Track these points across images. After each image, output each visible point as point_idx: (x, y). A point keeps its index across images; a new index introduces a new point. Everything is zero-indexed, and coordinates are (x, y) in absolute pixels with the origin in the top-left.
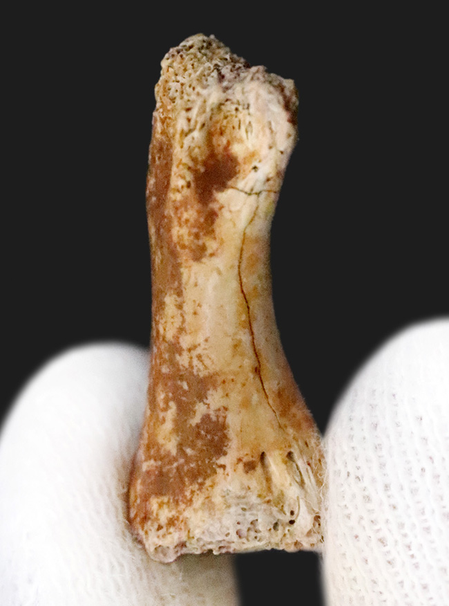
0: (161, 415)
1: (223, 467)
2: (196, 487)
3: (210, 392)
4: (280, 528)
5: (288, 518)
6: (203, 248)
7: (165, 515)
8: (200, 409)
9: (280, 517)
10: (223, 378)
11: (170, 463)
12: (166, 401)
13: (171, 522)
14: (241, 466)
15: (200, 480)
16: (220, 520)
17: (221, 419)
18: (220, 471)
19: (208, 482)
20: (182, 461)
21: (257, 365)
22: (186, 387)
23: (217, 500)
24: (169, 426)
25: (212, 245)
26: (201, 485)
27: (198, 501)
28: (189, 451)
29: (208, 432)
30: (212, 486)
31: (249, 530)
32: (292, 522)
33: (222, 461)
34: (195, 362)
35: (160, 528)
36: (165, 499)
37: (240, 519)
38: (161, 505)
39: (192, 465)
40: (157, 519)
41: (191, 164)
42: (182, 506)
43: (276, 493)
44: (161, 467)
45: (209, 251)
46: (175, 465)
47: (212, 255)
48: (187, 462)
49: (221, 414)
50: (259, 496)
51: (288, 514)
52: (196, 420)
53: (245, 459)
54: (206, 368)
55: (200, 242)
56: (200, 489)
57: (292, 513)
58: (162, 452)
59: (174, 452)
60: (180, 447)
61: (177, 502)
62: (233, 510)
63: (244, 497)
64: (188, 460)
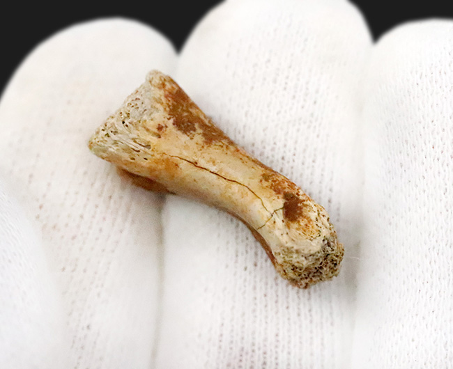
1: (169, 119)
2: (170, 104)
3: (204, 139)
4: (126, 115)
5: (127, 122)
6: (267, 180)
8: (200, 131)
9: (130, 120)
10: (205, 148)
11: (187, 105)
13: (164, 85)
14: (164, 125)
15: (171, 107)
16: (149, 99)
17: (188, 134)
18: (168, 117)
19: (168, 109)
20: (184, 108)
21: (198, 165)
22: (213, 134)
23: (158, 106)
25: (265, 184)
26: (169, 106)
27: (164, 100)
29: (188, 126)
30: (165, 109)
31: (137, 104)
32: (123, 123)
33: (171, 121)
34: (221, 144)
37: (144, 106)
39: (179, 110)
41: (305, 203)
42: (167, 93)
43: (140, 128)
45: (263, 181)
46: (185, 106)
47: (261, 181)
48: (182, 109)
49: (191, 136)
50: (145, 121)
51: (128, 124)
52: (196, 126)
53: (164, 129)
54: (215, 145)
55: (270, 181)
56: (168, 104)
57: (127, 126)
59: (190, 110)
60: (190, 113)
61: (170, 93)
62: (149, 107)
63: (150, 115)
64: (183, 111)
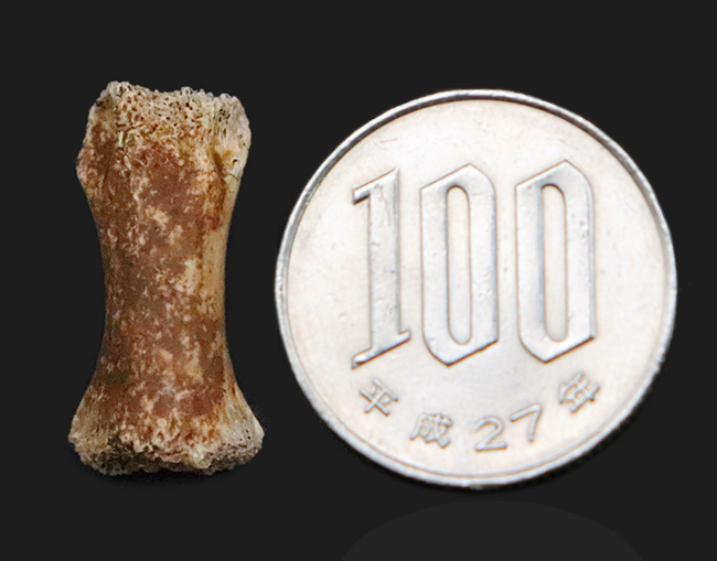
0: (188, 354)
2: (218, 406)
7: (206, 429)
11: (201, 390)
12: (192, 342)
13: (211, 433)
15: (218, 401)
20: (207, 387)
22: (205, 328)
24: (196, 361)
26: (220, 404)
27: (221, 417)
28: (210, 380)
34: (210, 309)
35: (205, 439)
36: (203, 417)
38: (202, 422)
39: (213, 390)
40: (201, 433)
44: (196, 393)
46: (204, 391)
48: (211, 388)
52: (211, 355)
56: (220, 407)
58: (194, 382)
59: (201, 381)
60: (205, 377)
61: (210, 419)
64: (211, 386)
